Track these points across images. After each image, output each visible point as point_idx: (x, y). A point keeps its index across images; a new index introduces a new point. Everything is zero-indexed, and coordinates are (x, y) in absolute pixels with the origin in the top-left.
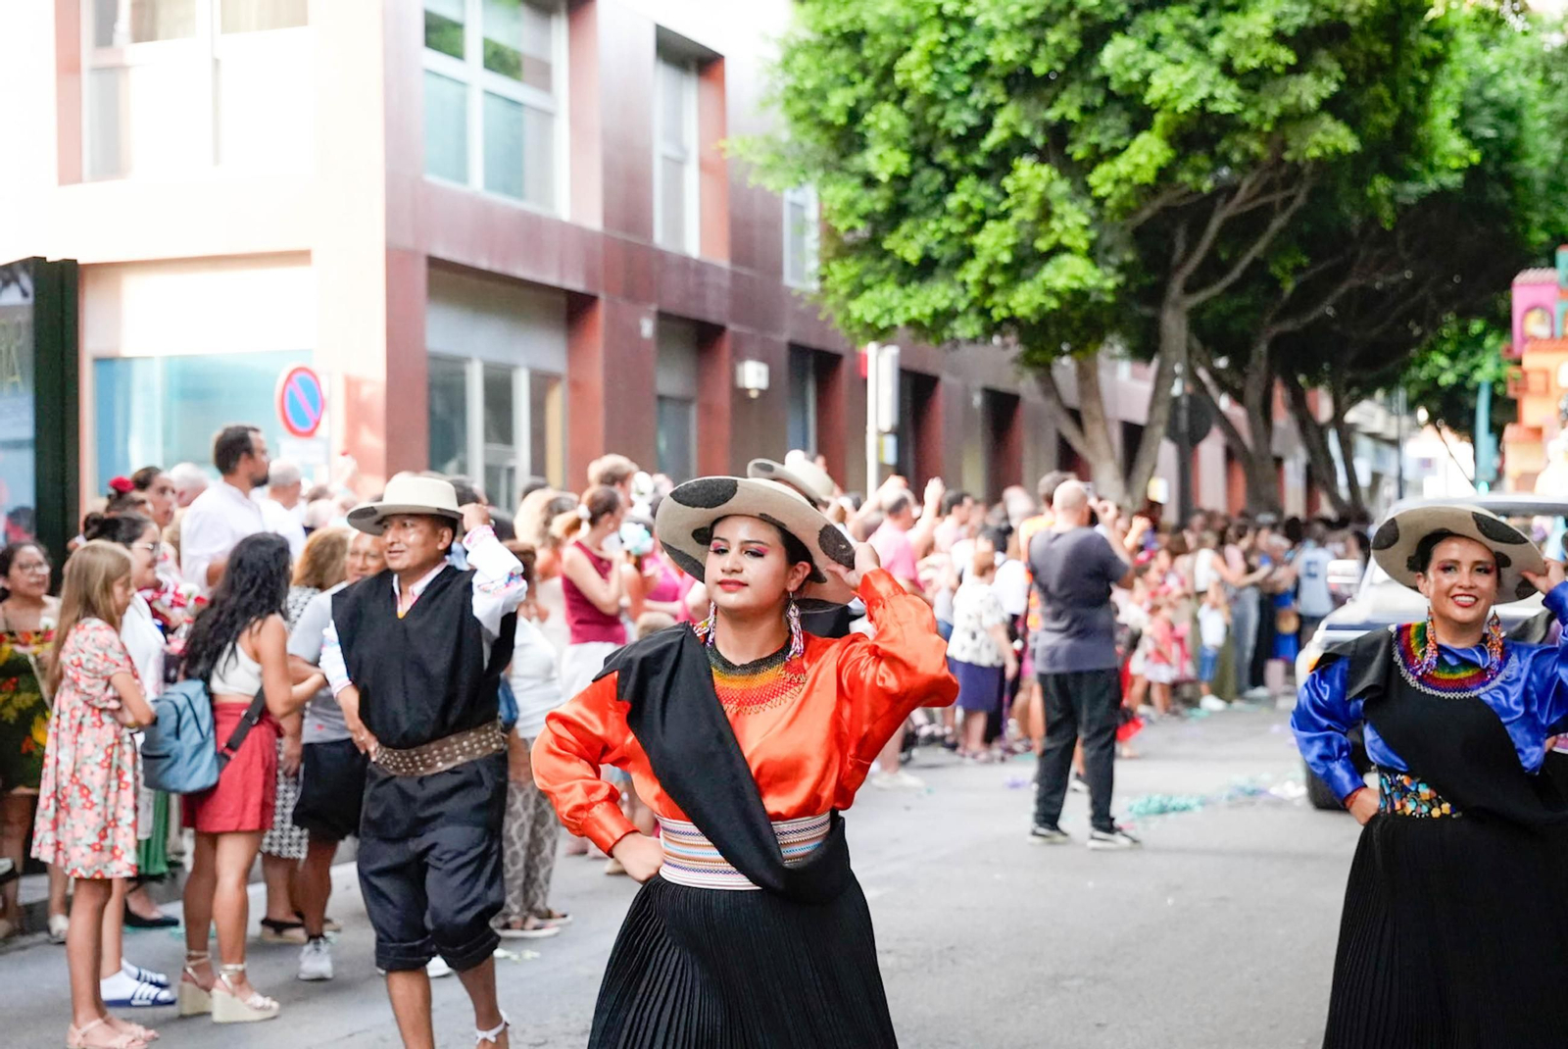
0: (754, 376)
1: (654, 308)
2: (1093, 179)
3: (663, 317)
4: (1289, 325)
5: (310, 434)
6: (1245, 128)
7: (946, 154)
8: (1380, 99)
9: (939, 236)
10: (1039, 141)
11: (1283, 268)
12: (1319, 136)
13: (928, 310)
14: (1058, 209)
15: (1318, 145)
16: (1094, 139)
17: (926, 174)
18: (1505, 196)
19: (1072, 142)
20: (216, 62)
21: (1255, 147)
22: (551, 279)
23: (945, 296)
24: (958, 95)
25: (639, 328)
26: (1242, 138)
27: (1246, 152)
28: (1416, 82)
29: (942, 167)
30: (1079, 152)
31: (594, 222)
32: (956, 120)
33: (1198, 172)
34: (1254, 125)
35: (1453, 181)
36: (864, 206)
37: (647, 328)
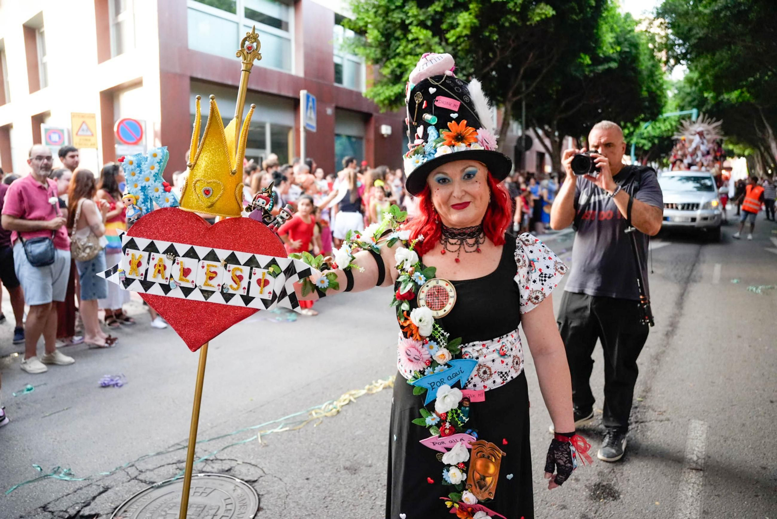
0: (386, 130)
1: (334, 105)
2: (448, 36)
3: (337, 108)
4: (563, 115)
5: (136, 143)
6: (510, 12)
7: (398, 33)
8: (573, 8)
9: (395, 65)
10: (429, 23)
11: (553, 90)
12: (538, 11)
13: (392, 94)
14: (433, 48)
15: (539, 14)
16: (449, 21)
17: (394, 42)
18: (633, 74)
19: (442, 23)
20: (134, 14)
21: (514, 19)
22: (274, 90)
23: (399, 88)
24: (397, 7)
25: (325, 111)
26: (509, 16)
27: (512, 23)
28: (591, 7)
29: (398, 39)
30: (444, 26)
31: (301, 74)
32: (397, 16)
33: (492, 32)
34: (513, 9)
35: (614, 65)
36: (372, 56)
37: (329, 111)
